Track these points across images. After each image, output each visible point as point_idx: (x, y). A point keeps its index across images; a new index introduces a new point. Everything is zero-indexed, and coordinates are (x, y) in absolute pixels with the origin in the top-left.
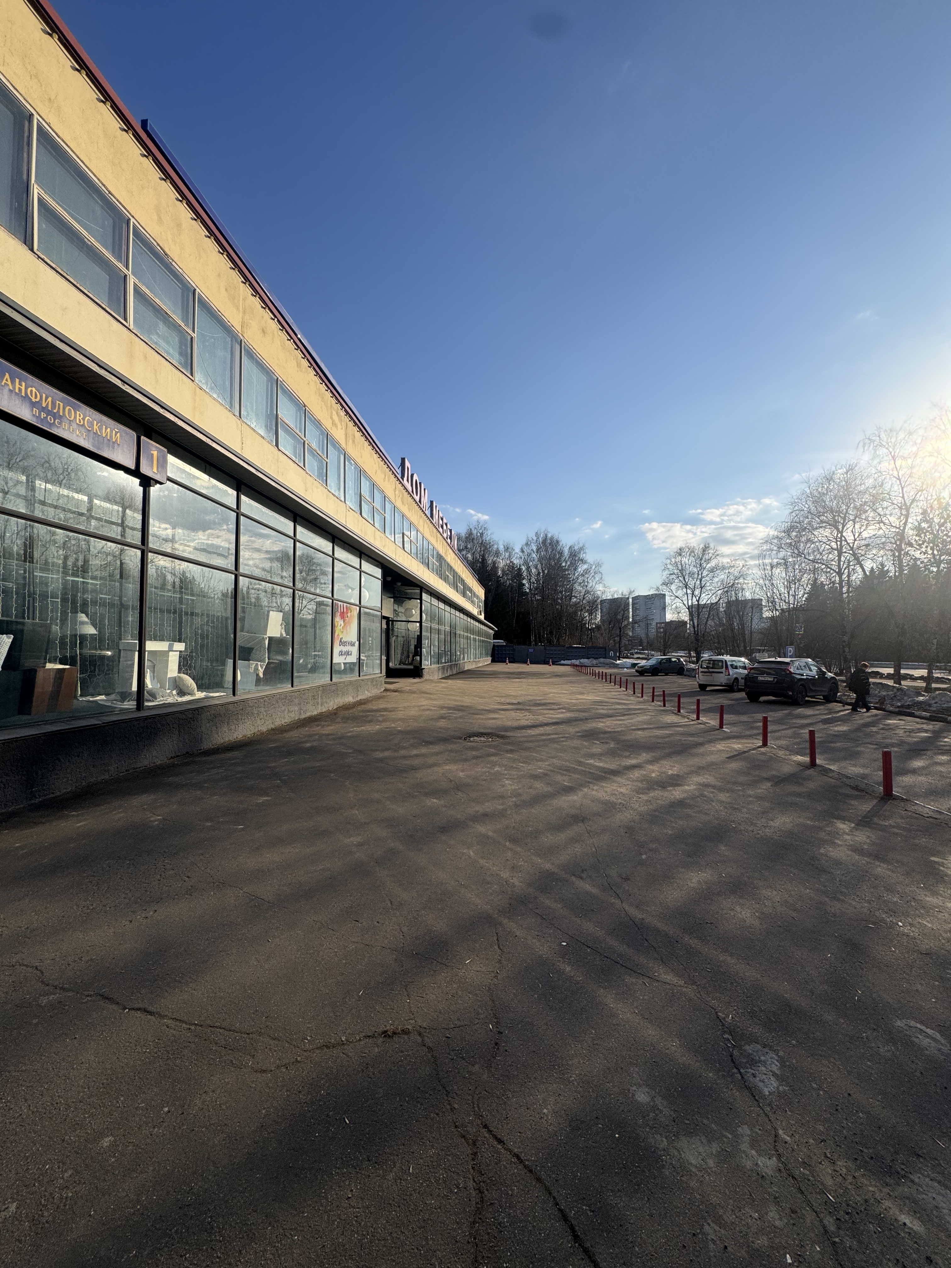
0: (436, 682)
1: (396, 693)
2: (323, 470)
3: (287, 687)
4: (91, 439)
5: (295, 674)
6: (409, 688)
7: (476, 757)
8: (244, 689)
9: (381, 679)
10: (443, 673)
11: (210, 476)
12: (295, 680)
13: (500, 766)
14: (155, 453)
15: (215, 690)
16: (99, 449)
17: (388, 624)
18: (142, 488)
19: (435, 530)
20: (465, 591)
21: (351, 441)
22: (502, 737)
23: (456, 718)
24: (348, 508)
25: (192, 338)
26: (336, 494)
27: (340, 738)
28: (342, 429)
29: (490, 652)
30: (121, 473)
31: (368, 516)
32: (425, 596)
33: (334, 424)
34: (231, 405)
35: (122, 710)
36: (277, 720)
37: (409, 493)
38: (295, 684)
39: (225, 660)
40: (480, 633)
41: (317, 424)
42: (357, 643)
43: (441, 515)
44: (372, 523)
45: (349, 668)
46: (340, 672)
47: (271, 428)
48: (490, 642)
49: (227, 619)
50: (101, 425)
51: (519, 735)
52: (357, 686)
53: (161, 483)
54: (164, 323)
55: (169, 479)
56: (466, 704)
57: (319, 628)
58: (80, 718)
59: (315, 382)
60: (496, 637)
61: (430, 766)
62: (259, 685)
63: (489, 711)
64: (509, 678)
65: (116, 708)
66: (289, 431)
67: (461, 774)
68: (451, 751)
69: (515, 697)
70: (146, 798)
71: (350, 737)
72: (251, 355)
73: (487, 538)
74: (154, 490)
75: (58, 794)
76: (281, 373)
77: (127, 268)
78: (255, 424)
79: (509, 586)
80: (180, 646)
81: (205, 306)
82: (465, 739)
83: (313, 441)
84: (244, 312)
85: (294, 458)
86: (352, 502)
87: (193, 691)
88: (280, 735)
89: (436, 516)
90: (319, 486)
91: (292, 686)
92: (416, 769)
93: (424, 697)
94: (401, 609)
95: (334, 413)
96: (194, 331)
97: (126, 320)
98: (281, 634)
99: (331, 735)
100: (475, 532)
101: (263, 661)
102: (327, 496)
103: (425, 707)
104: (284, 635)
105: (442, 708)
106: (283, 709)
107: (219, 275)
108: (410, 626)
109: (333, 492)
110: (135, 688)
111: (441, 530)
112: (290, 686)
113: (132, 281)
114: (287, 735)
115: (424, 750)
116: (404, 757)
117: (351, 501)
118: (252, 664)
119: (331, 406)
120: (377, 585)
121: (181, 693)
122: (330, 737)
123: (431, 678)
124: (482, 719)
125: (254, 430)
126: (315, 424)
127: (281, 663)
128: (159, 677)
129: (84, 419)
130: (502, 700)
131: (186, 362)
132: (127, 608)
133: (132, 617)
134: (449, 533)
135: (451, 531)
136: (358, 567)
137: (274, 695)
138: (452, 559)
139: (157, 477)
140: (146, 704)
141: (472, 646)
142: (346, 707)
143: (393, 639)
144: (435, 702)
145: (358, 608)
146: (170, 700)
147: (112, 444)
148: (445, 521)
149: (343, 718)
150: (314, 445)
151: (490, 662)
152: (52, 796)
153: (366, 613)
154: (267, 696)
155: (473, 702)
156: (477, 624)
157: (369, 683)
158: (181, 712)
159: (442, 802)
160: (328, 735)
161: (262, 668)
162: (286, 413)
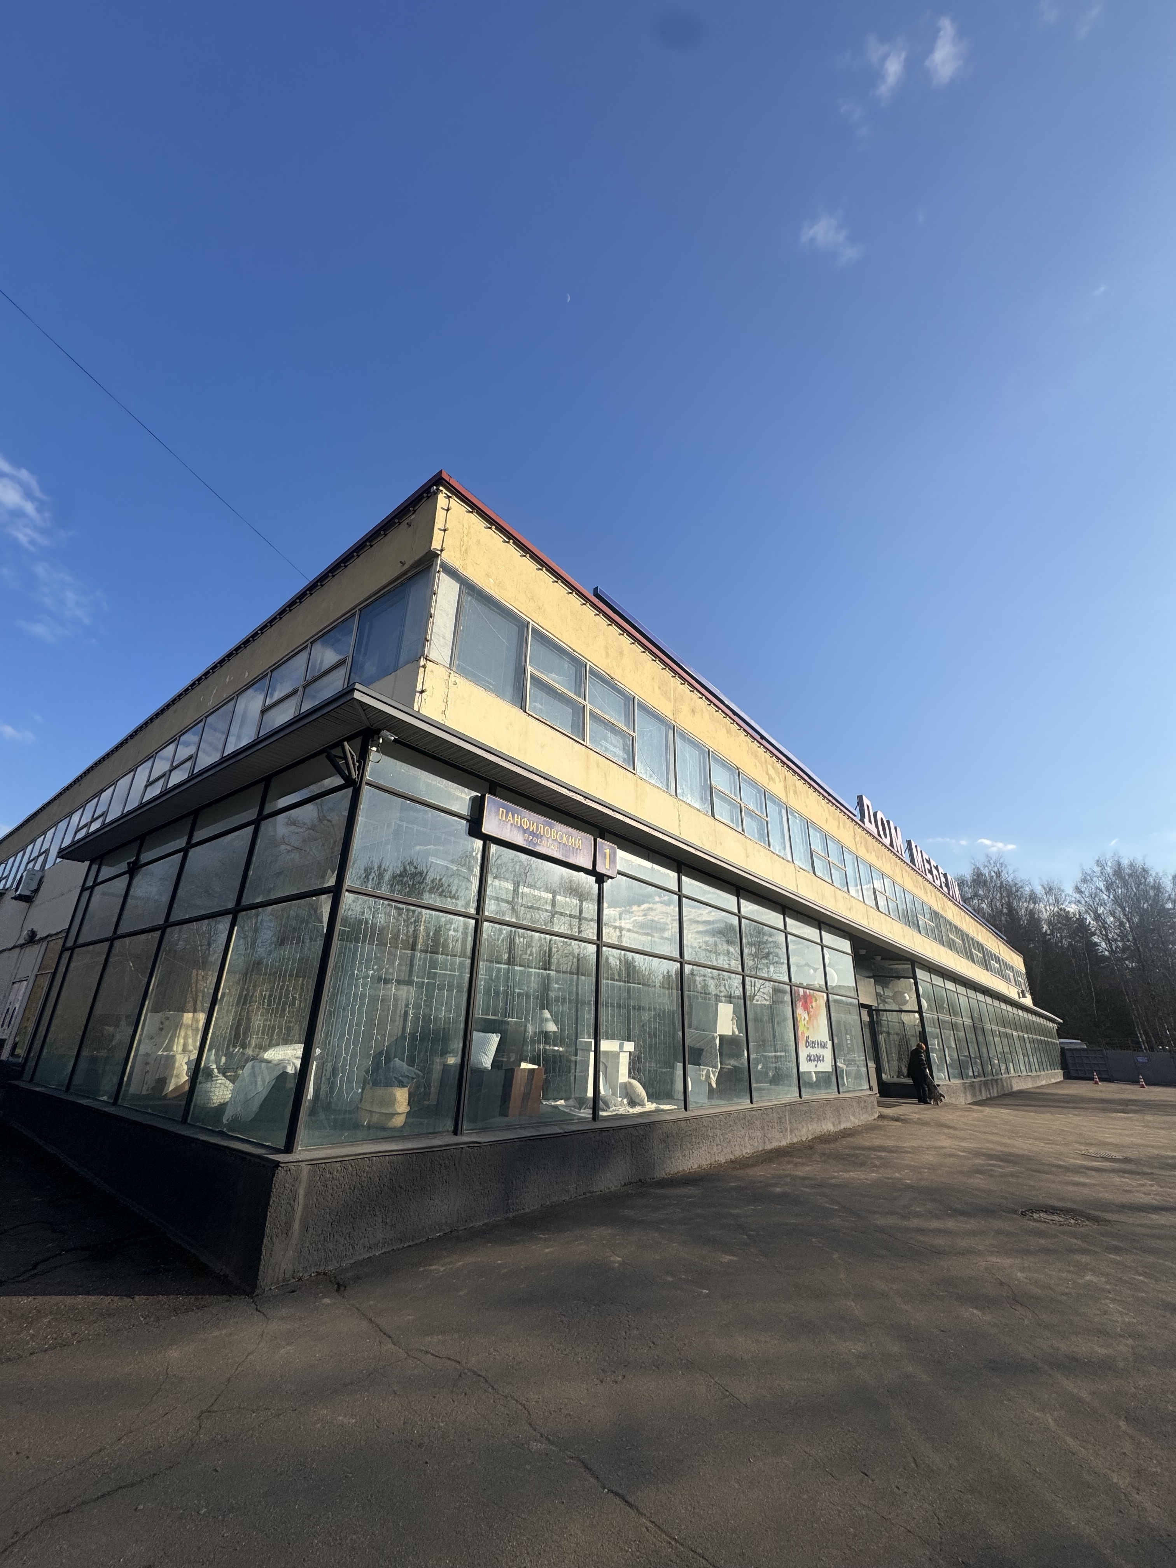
0: (962, 1110)
1: (899, 1124)
2: (763, 830)
3: (744, 1104)
4: (561, 851)
5: (754, 1085)
6: (917, 1116)
7: (1047, 1251)
8: (696, 1103)
9: (872, 1098)
10: (974, 1095)
11: (653, 863)
12: (754, 1094)
13: (1093, 1270)
14: (607, 851)
15: (665, 1100)
16: (566, 857)
17: (870, 1015)
18: (597, 885)
19: (920, 879)
20: (987, 960)
21: (792, 792)
22: (1096, 1220)
23: (1003, 1175)
24: (797, 868)
25: (633, 737)
26: (782, 855)
27: (821, 1185)
28: (780, 781)
29: (1058, 1060)
30: (582, 874)
31: (824, 874)
32: (920, 974)
33: (771, 778)
34: (668, 787)
35: (580, 1118)
36: (737, 1148)
37: (874, 837)
38: (754, 1100)
39: (674, 1063)
40: (1029, 1028)
41: (753, 783)
42: (830, 1044)
43: (926, 856)
44: (830, 881)
45: (824, 1079)
46: (810, 1085)
47: (706, 799)
48: (1053, 1043)
49: (673, 1013)
50: (569, 837)
51: (1131, 1220)
52: (837, 1108)
53: (612, 878)
54: (611, 732)
55: (619, 873)
56: (1021, 1152)
57: (778, 1023)
58: (546, 1124)
59: (747, 742)
60: (1062, 1032)
61: (963, 1253)
62: (713, 1098)
63: (1068, 1169)
64: (1105, 1110)
65: (575, 1115)
66: (724, 797)
67: (1019, 1274)
68: (999, 1232)
69: (1116, 1146)
70: (603, 1232)
71: (834, 1185)
72: (684, 736)
73: (1009, 876)
74: (607, 885)
75: (527, 1210)
76: (711, 744)
77: (585, 700)
78: (690, 798)
79: (1068, 948)
80: (630, 1046)
81: (643, 708)
82: (1023, 1214)
83: (750, 801)
84: (675, 701)
85: (731, 825)
86: (802, 862)
87: (643, 1101)
88: (742, 1171)
89: (918, 859)
90: (761, 848)
91: (751, 1102)
92: (939, 1253)
93: (944, 1134)
94: (888, 993)
95: (769, 767)
96: (634, 732)
97: (584, 740)
98: (733, 1031)
99: (808, 1178)
100: (986, 872)
101: (716, 1067)
102: (771, 858)
103: (947, 1151)
104: (737, 1033)
105: (978, 1154)
106: (743, 1133)
107: (653, 679)
108: (905, 1017)
109: (777, 853)
110: (590, 1093)
111: (929, 877)
112: (749, 1101)
113: (588, 708)
114: (751, 1172)
115: (950, 1224)
116: (922, 1231)
117: (800, 859)
118: (703, 1070)
119: (766, 762)
120: (847, 963)
121: (632, 1103)
122: (806, 1182)
123: (953, 1101)
124: (1054, 1182)
125: (690, 805)
126: (750, 784)
127: (736, 1069)
128: (612, 1083)
129: (556, 834)
130: (1092, 1150)
131: (629, 759)
132: (583, 1003)
133: (588, 1016)
134: (943, 879)
135: (945, 876)
136: (819, 941)
137: (730, 1113)
138: (954, 914)
139: (609, 873)
140: (602, 1113)
141: (1019, 1050)
142: (825, 1139)
143: (882, 1038)
144: (964, 1144)
145: (825, 995)
146: (622, 1111)
147: (575, 850)
148: (933, 863)
149: (822, 1154)
150: (751, 807)
151: (1060, 1078)
152: (522, 1212)
153: (836, 1001)
154: (722, 1114)
155: (1035, 1149)
156: (1020, 1012)
157: (855, 1104)
158: (635, 1126)
159: (988, 1318)
160: (804, 1178)
161: (714, 1075)
162: (721, 780)
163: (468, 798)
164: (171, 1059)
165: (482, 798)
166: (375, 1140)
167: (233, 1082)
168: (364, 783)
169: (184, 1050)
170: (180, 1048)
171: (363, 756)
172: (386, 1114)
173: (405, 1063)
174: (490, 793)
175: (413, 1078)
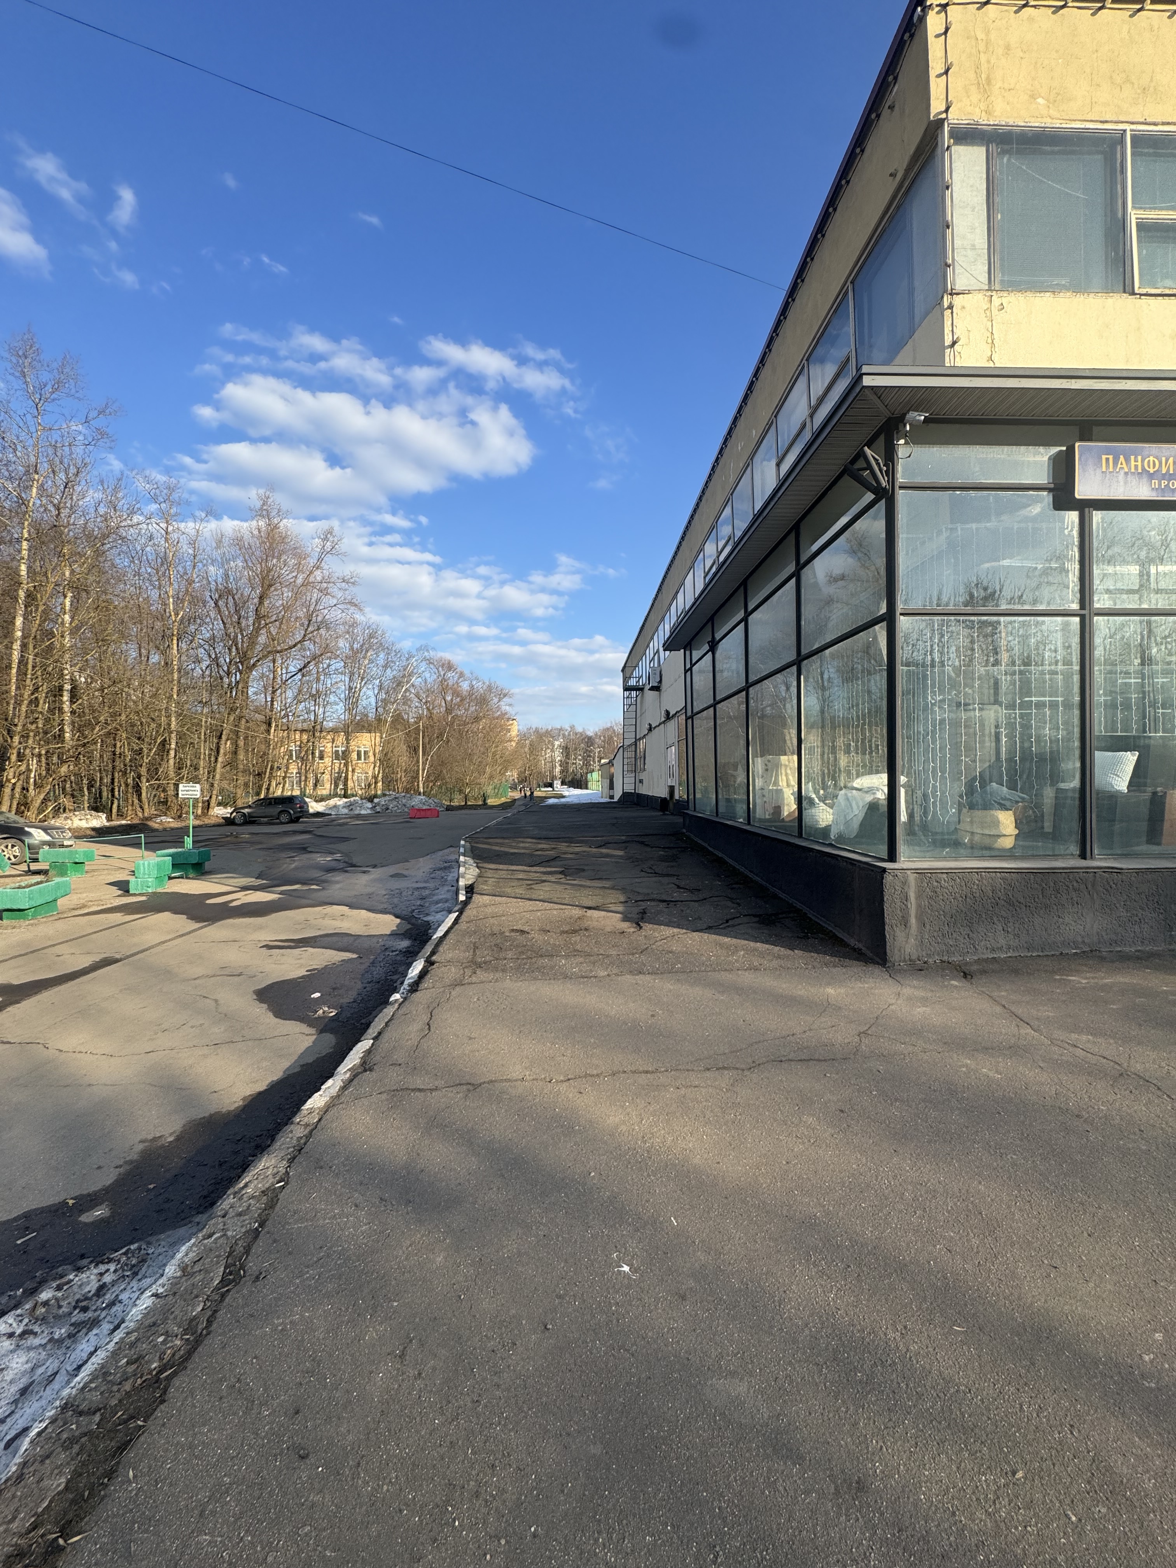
163: (1046, 458)
164: (779, 792)
165: (1071, 451)
166: (982, 857)
167: (832, 808)
168: (897, 488)
169: (788, 785)
170: (785, 784)
171: (890, 456)
172: (990, 835)
173: (1005, 789)
174: (1082, 439)
175: (1017, 802)
